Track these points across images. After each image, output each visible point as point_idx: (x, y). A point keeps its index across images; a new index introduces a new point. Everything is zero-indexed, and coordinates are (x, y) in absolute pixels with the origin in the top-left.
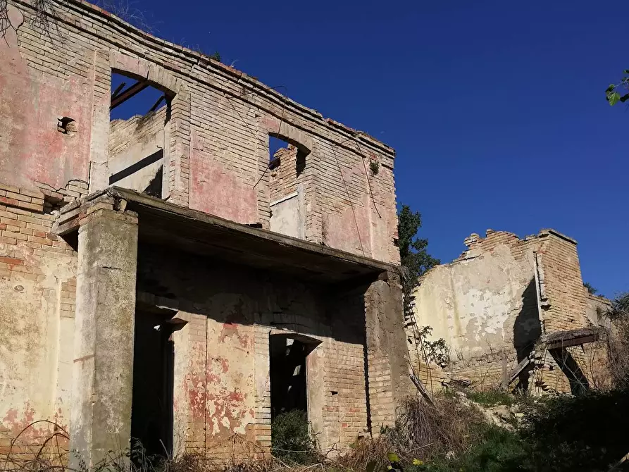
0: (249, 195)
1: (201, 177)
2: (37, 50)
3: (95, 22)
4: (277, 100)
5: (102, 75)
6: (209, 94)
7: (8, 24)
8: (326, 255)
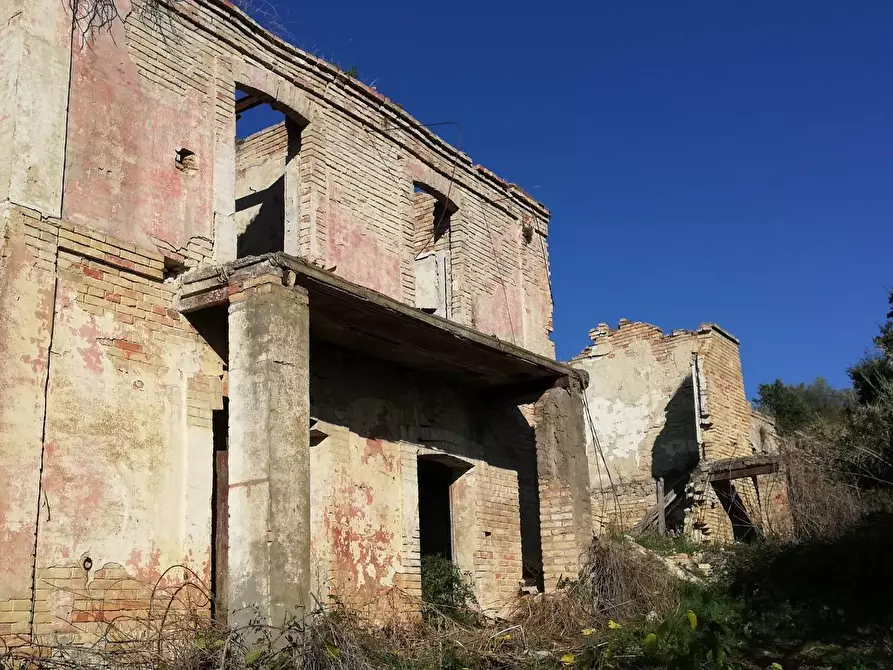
0: (391, 266)
1: (338, 240)
2: (148, 51)
3: (214, 15)
4: (423, 136)
5: (224, 92)
6: (346, 125)
7: (115, 14)
8: (505, 353)
